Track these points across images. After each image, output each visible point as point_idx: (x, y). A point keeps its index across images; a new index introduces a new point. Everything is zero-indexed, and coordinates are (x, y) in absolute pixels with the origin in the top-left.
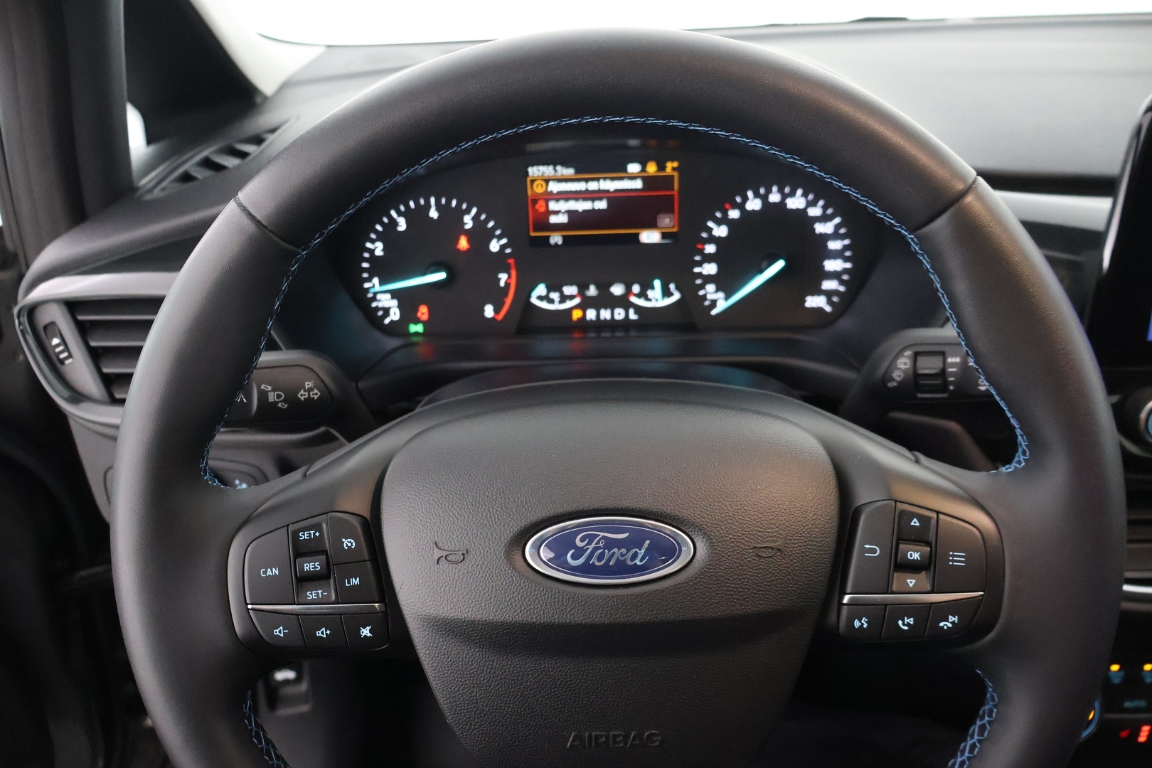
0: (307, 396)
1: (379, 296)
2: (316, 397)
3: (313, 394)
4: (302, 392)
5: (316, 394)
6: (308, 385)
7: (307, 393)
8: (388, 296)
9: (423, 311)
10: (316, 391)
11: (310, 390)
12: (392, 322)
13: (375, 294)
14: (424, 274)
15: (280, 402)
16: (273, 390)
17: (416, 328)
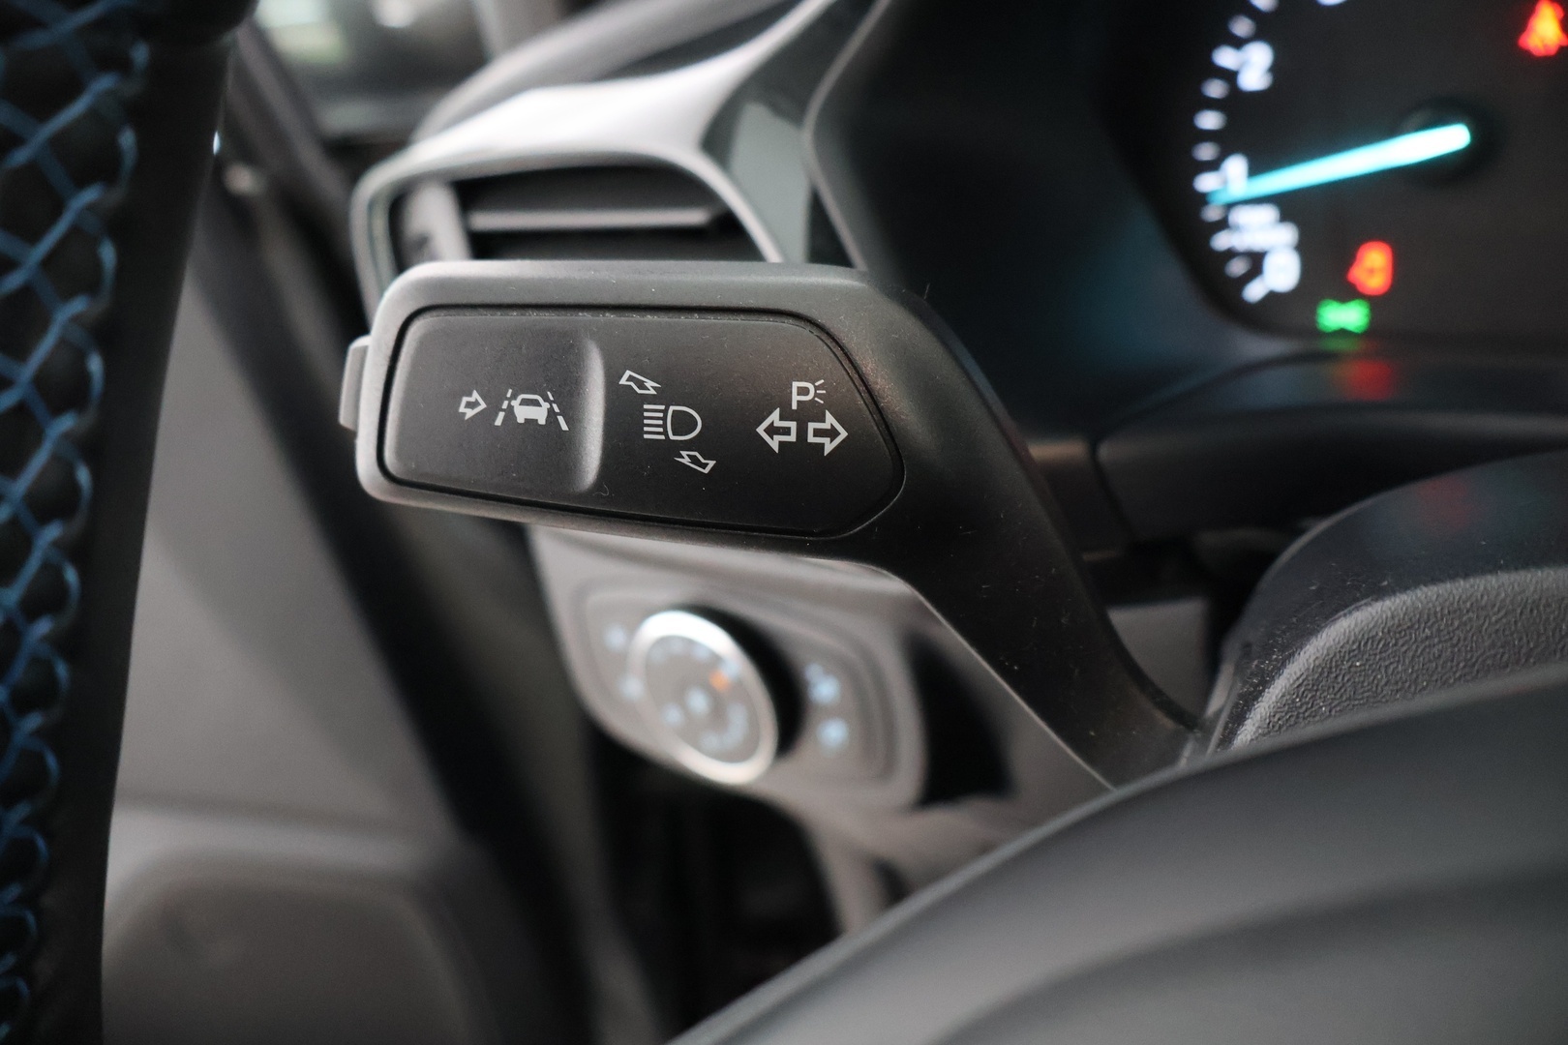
0: (792, 438)
1: (1241, 216)
2: (829, 446)
3: (818, 433)
4: (774, 418)
5: (829, 434)
6: (802, 391)
7: (793, 425)
8: (1268, 214)
9: (1374, 266)
10: (830, 420)
11: (806, 414)
12: (1272, 297)
13: (1230, 206)
14: (1392, 128)
15: (688, 445)
16: (662, 397)
17: (1344, 316)
